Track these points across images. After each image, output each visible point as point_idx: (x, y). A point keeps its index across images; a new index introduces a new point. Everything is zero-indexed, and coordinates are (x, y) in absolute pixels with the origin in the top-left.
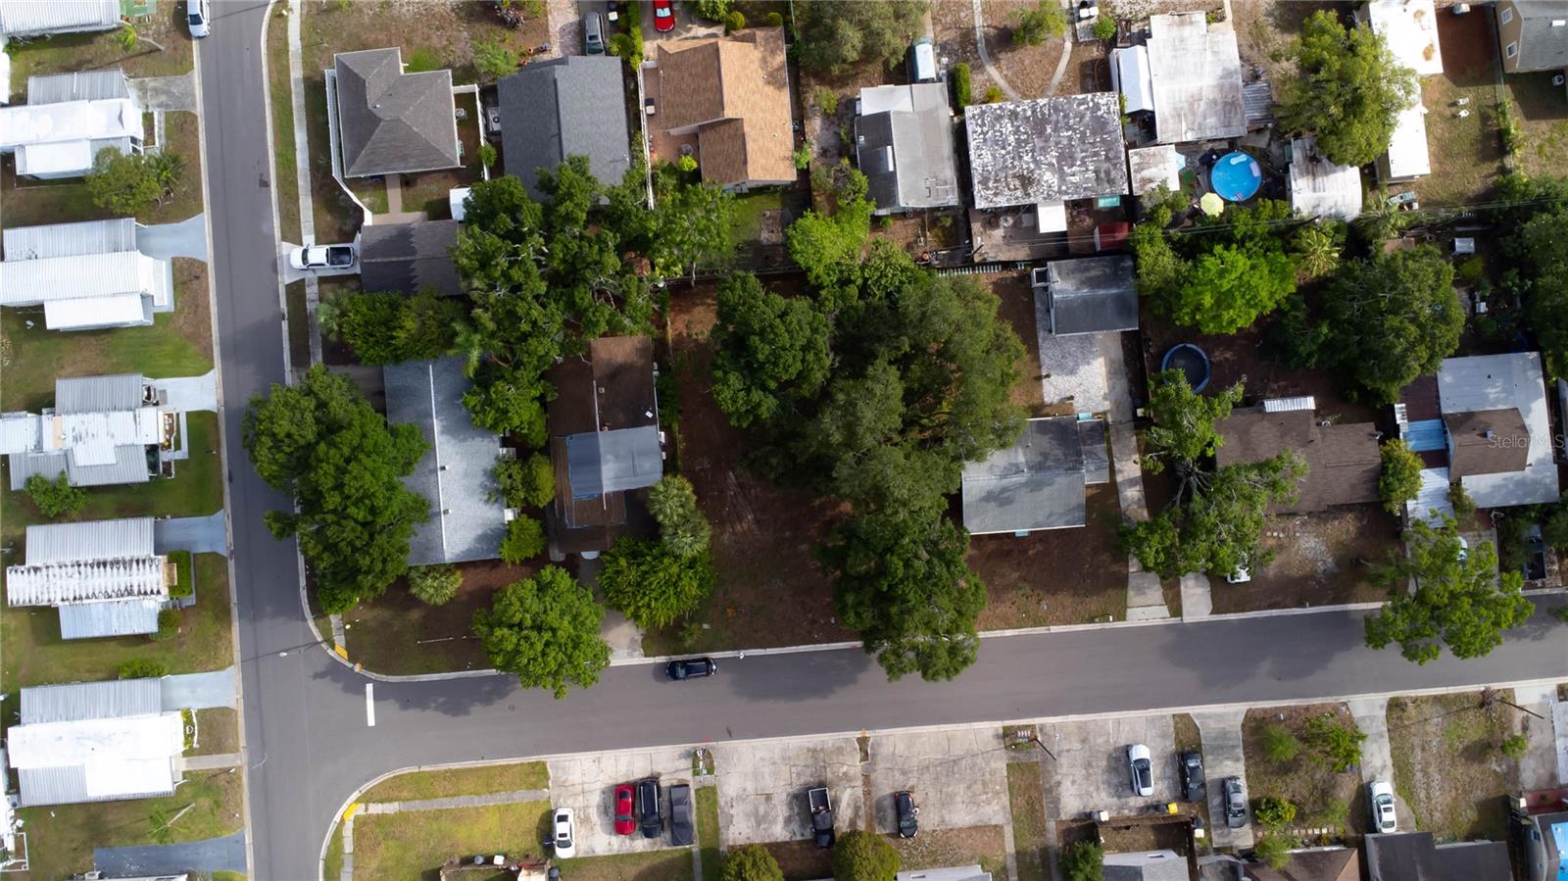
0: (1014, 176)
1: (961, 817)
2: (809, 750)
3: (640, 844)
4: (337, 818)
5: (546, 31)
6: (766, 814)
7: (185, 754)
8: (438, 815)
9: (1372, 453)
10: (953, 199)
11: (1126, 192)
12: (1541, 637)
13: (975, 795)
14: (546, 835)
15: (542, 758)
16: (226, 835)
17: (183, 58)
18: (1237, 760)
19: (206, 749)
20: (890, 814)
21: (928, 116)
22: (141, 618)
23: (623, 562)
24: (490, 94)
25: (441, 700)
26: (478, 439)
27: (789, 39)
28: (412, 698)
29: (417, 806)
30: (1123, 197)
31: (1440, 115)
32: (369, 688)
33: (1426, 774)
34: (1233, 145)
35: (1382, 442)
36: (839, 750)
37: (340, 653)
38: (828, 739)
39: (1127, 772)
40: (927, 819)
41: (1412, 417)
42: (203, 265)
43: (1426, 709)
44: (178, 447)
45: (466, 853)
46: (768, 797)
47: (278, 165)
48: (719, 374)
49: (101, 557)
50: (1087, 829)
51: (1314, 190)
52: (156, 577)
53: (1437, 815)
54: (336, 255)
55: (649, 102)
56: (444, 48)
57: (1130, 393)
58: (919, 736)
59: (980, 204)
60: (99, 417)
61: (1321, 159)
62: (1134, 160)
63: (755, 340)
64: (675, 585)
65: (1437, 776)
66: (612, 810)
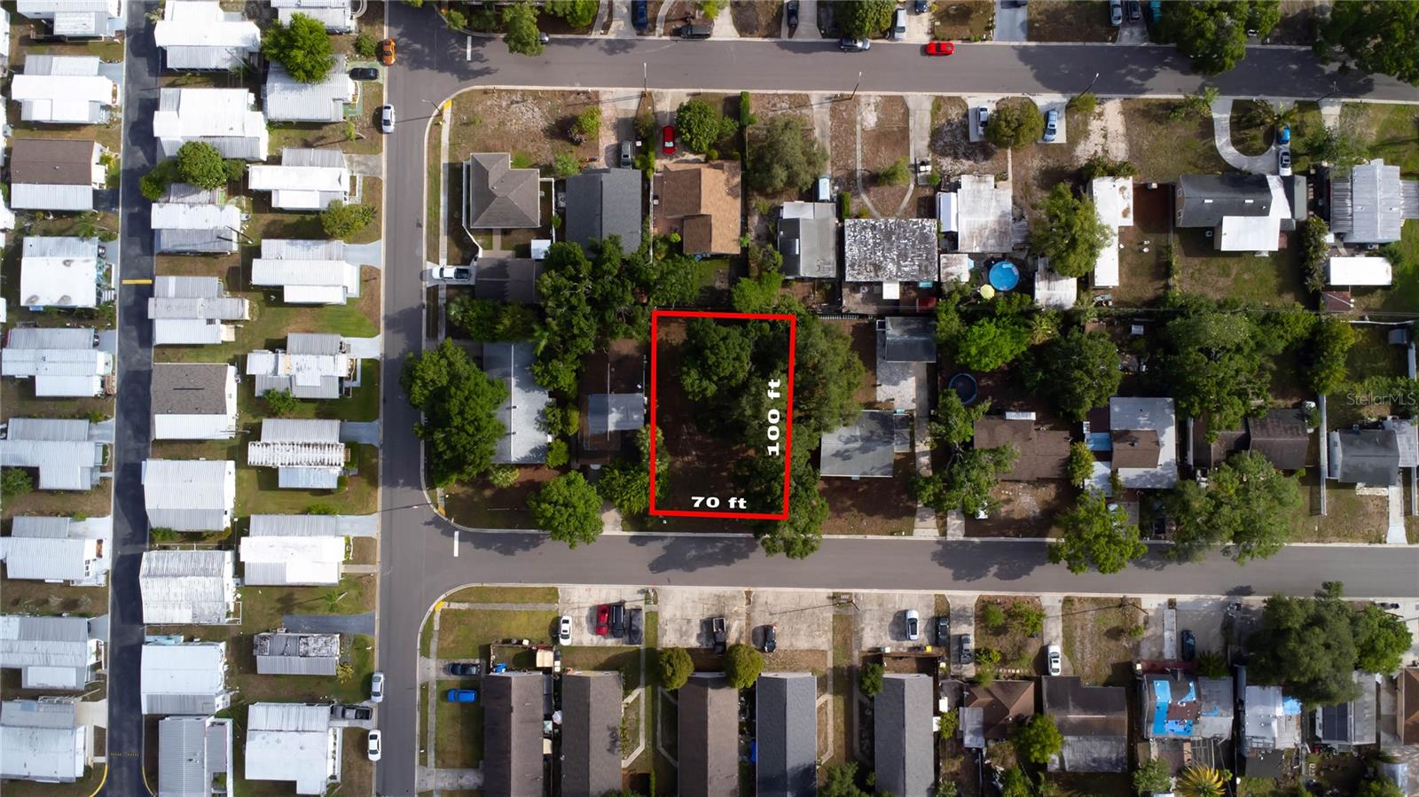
0: (870, 264)
1: (803, 644)
2: (715, 595)
3: (610, 642)
4: (431, 609)
5: (598, 148)
6: (687, 631)
7: (344, 562)
8: (491, 613)
9: (1064, 449)
10: (832, 274)
11: (936, 280)
12: (1161, 569)
13: (812, 631)
14: (555, 630)
15: (556, 585)
16: (364, 613)
17: (377, 144)
18: (970, 625)
19: (356, 562)
20: (761, 638)
21: (823, 222)
22: (327, 479)
23: (616, 472)
24: (561, 185)
25: (499, 545)
26: (536, 392)
27: (744, 167)
28: (483, 542)
29: (478, 606)
30: (934, 283)
31: (1132, 250)
32: (457, 534)
33: (1082, 643)
34: (1004, 257)
35: (1072, 443)
36: (734, 597)
37: (440, 511)
38: (728, 590)
39: (903, 625)
40: (782, 643)
41: (1093, 429)
42: (378, 271)
43: (1087, 606)
44: (355, 379)
45: (506, 637)
46: (689, 621)
47: (429, 215)
48: (685, 369)
49: (307, 441)
50: (876, 656)
51: (1049, 289)
52: (339, 455)
53: (1087, 669)
54: (459, 273)
55: (655, 197)
56: (535, 153)
57: (929, 400)
58: (782, 593)
59: (848, 279)
60: (313, 358)
61: (1054, 271)
62: (943, 261)
63: (708, 352)
64: (646, 489)
65: (1089, 646)
66: (595, 620)
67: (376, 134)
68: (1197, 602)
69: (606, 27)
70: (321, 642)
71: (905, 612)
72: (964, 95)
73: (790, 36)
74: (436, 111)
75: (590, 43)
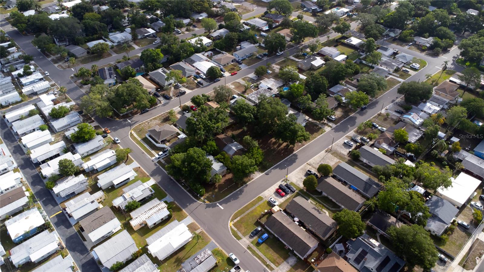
1: (332, 163)
2: (301, 169)
3: (288, 196)
4: (229, 227)
8: (248, 214)
11: (275, 94)
13: (331, 160)
14: (270, 205)
15: (259, 196)
16: (209, 243)
17: (117, 147)
18: (360, 136)
19: (194, 231)
21: (240, 99)
22: (165, 213)
25: (232, 199)
28: (226, 201)
29: (242, 216)
32: (218, 204)
34: (282, 86)
37: (208, 202)
38: (302, 166)
39: (346, 145)
42: (139, 167)
45: (260, 215)
46: (301, 178)
47: (144, 150)
49: (150, 208)
50: (351, 153)
52: (164, 205)
54: (164, 152)
58: (315, 158)
59: (257, 103)
60: (135, 189)
62: (272, 91)
67: (116, 145)
68: (389, 107)
69: (160, 103)
70: (203, 254)
71: (345, 143)
72: (246, 76)
73: (203, 85)
74: (129, 134)
75: (159, 106)
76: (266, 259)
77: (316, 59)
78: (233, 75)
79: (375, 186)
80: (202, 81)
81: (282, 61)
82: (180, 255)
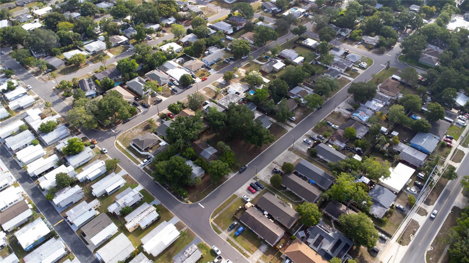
0: (229, 103)
1: (295, 160)
2: (268, 167)
3: (258, 193)
4: (210, 223)
5: (157, 125)
8: (225, 211)
9: (293, 100)
10: (224, 109)
13: (293, 158)
14: (243, 200)
15: (233, 194)
16: (194, 238)
18: (316, 134)
19: (181, 228)
21: (213, 105)
28: (207, 200)
29: (221, 212)
30: (242, 99)
32: (199, 204)
34: (248, 90)
36: (272, 165)
37: (190, 203)
38: (269, 165)
42: (127, 175)
43: (330, 117)
44: (141, 196)
45: (235, 211)
46: (269, 176)
47: (130, 158)
49: (141, 212)
50: (310, 150)
52: (153, 208)
54: (148, 159)
58: (279, 157)
59: (227, 107)
60: (127, 195)
61: (258, 85)
62: (240, 96)
65: (337, 121)
66: (250, 192)
67: (104, 155)
68: (342, 105)
69: (140, 112)
70: (190, 249)
72: (216, 81)
73: (177, 92)
74: (115, 143)
75: (139, 115)
76: (243, 249)
77: (277, 62)
78: (204, 80)
79: (329, 180)
80: (177, 88)
81: (247, 65)
82: (171, 251)
